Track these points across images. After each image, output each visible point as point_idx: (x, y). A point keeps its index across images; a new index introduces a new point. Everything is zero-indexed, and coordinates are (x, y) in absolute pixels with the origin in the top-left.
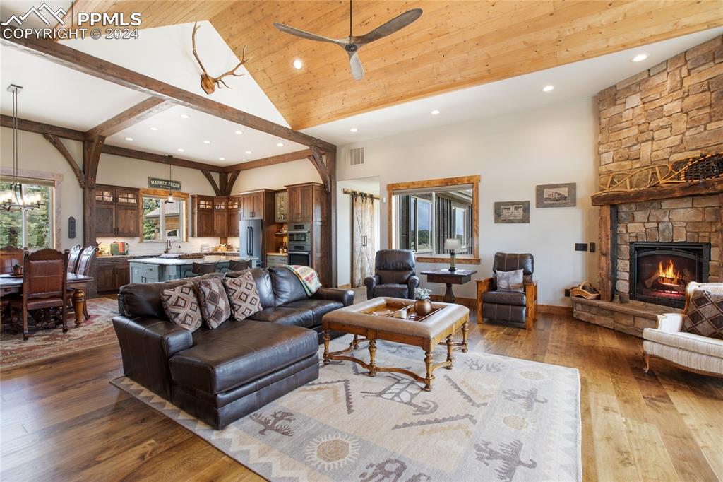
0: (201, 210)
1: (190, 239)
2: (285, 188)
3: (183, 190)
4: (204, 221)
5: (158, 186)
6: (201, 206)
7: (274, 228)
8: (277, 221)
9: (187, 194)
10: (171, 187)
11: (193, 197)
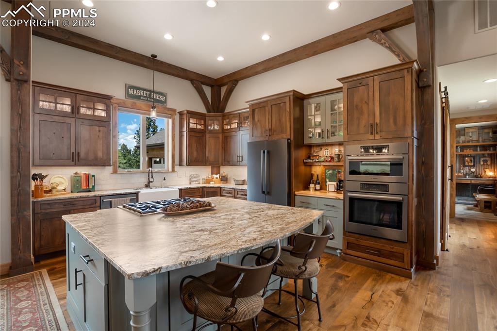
0: (191, 131)
1: (177, 168)
2: (340, 85)
3: (170, 104)
4: (194, 145)
5: (138, 97)
6: (192, 125)
7: (302, 153)
8: (306, 141)
9: (174, 110)
10: (154, 100)
11: (181, 114)
